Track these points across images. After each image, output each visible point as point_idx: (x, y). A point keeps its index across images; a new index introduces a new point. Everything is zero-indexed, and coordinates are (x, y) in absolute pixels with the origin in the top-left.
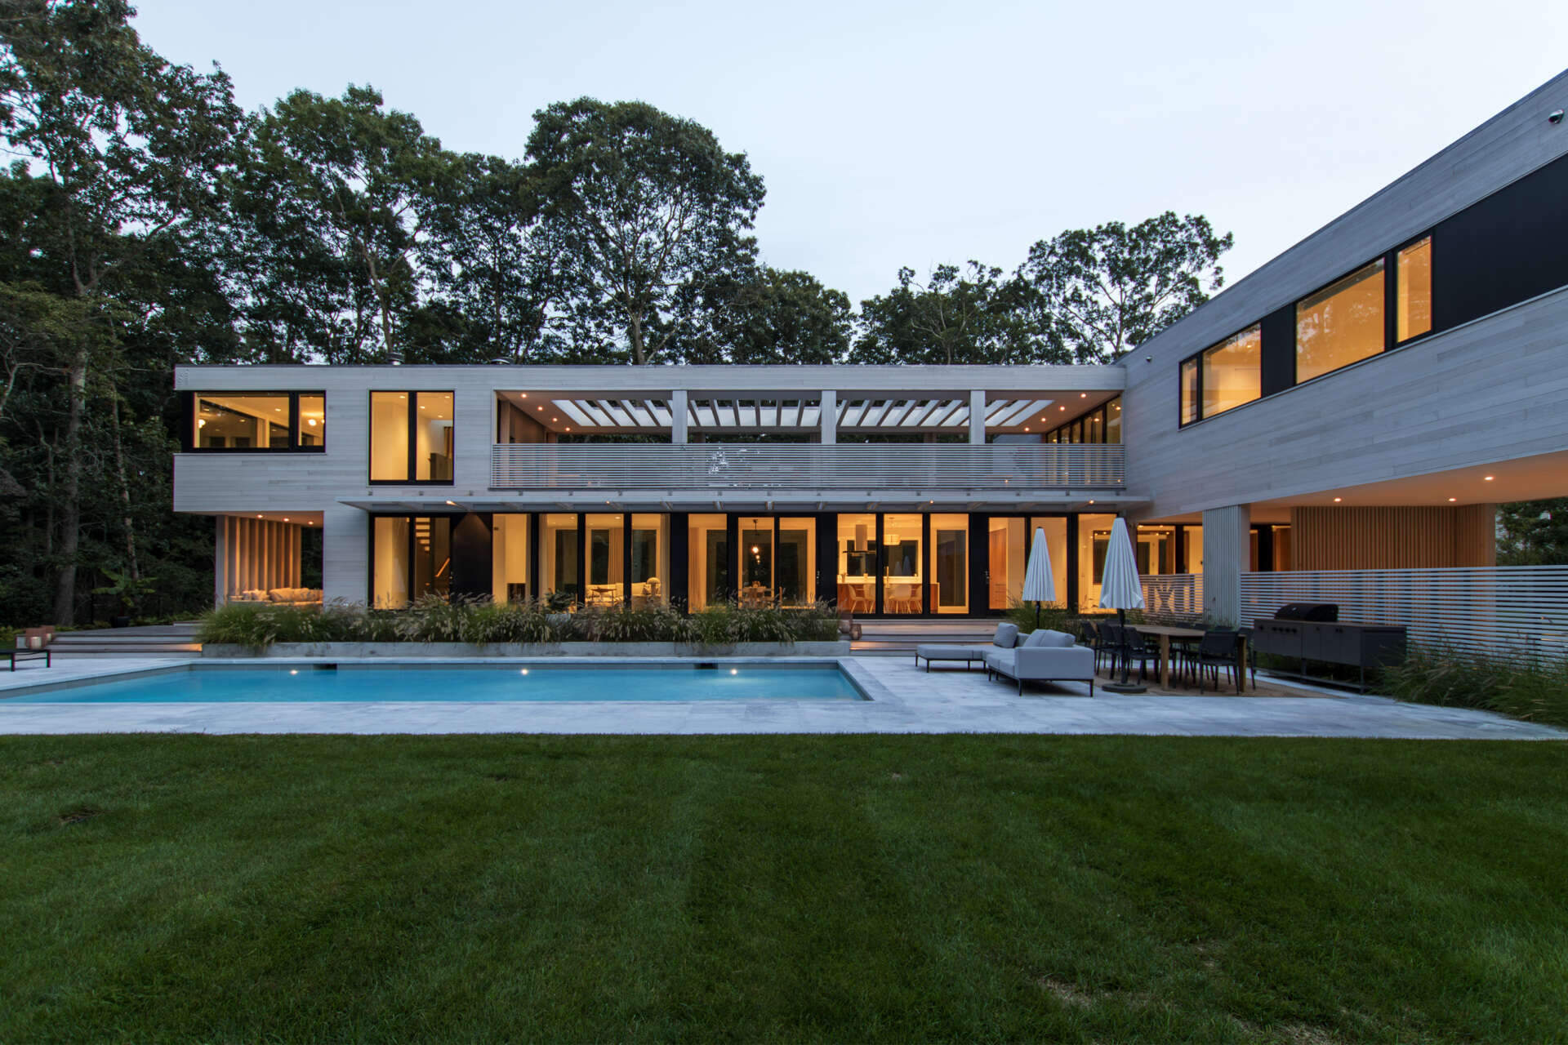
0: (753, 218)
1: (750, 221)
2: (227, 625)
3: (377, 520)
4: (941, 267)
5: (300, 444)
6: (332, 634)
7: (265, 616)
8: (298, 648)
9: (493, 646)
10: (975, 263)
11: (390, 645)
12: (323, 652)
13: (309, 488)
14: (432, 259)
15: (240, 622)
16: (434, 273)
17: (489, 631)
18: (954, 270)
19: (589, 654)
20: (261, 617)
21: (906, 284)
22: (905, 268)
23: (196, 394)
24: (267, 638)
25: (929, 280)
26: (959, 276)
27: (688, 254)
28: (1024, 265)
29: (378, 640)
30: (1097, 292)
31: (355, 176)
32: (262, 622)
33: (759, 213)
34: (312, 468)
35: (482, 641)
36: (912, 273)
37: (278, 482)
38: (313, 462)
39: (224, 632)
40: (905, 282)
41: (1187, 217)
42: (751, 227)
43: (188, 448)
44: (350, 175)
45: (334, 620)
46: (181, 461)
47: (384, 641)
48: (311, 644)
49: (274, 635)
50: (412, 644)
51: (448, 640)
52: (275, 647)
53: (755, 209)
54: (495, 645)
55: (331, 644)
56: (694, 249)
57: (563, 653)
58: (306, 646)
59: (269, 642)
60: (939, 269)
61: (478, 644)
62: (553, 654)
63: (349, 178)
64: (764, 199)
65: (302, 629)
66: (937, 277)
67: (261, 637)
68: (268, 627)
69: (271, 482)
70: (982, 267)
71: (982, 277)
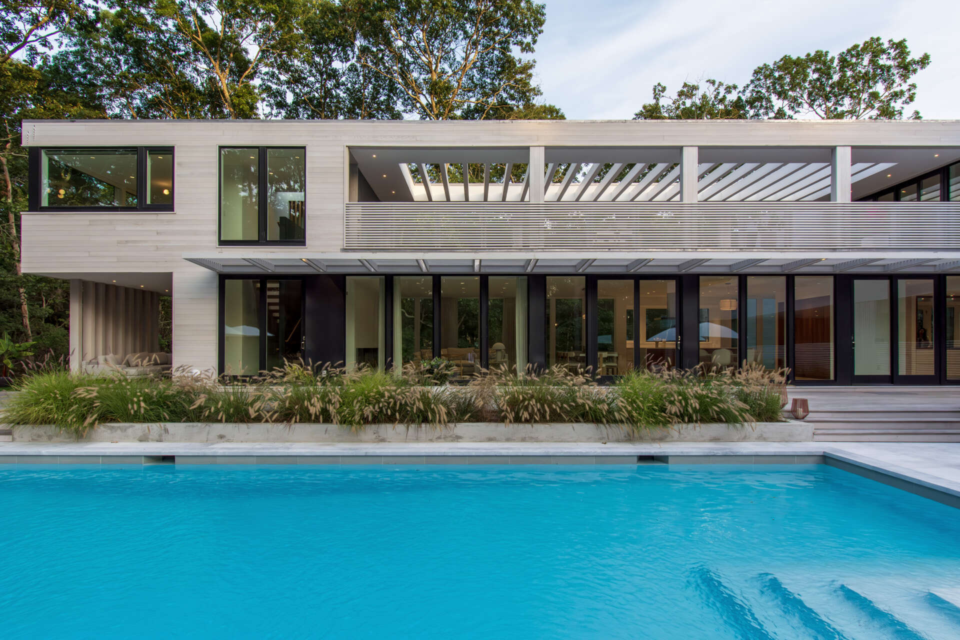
0: (535, 42)
1: (532, 45)
2: (37, 403)
3: (227, 281)
4: (685, 85)
5: (149, 202)
6: (172, 412)
7: (87, 391)
8: (130, 431)
9: (370, 430)
10: (713, 83)
11: (243, 426)
12: (160, 436)
13: (157, 248)
14: (271, 88)
15: (55, 398)
16: (272, 101)
17: (368, 411)
18: (695, 88)
19: (490, 440)
20: (82, 392)
21: (657, 100)
22: (659, 84)
23: (43, 152)
24: (89, 420)
25: (675, 96)
26: (699, 94)
27: (473, 82)
28: (748, 86)
29: (229, 420)
30: (798, 112)
31: (210, 12)
32: (83, 399)
33: (539, 38)
34: (160, 228)
35: (359, 423)
36: (664, 89)
37: (127, 242)
38: (162, 221)
39: (34, 411)
40: (656, 98)
41: (890, 41)
42: (532, 50)
43: (35, 206)
44: (206, 11)
45: (173, 396)
46: (29, 220)
47: (235, 422)
48: (145, 425)
49: (95, 416)
50: (269, 426)
51: (317, 420)
52: (103, 430)
53: (536, 35)
54: (374, 426)
55: (169, 425)
56: (479, 77)
57: (457, 438)
58: (139, 428)
59: (92, 424)
60: (683, 87)
61: (354, 428)
62: (445, 439)
63: (206, 14)
64: (543, 28)
65: (132, 408)
66: (681, 94)
67: (83, 417)
68: (88, 405)
69: (119, 242)
70: (721, 84)
71: (718, 93)
